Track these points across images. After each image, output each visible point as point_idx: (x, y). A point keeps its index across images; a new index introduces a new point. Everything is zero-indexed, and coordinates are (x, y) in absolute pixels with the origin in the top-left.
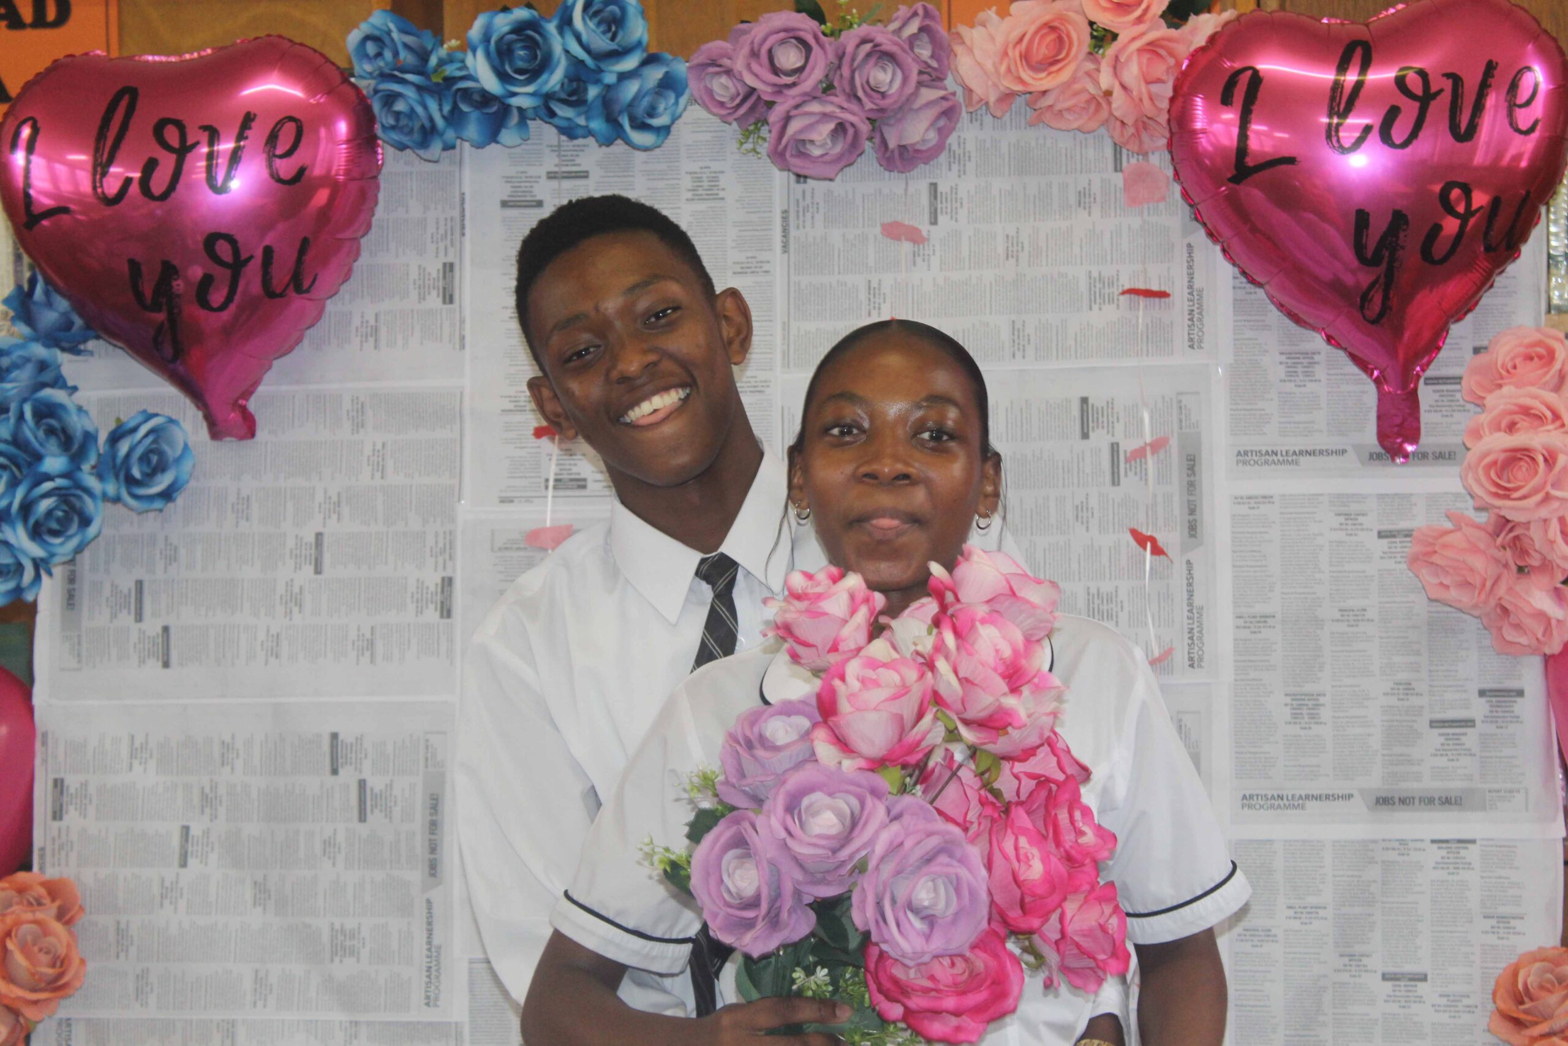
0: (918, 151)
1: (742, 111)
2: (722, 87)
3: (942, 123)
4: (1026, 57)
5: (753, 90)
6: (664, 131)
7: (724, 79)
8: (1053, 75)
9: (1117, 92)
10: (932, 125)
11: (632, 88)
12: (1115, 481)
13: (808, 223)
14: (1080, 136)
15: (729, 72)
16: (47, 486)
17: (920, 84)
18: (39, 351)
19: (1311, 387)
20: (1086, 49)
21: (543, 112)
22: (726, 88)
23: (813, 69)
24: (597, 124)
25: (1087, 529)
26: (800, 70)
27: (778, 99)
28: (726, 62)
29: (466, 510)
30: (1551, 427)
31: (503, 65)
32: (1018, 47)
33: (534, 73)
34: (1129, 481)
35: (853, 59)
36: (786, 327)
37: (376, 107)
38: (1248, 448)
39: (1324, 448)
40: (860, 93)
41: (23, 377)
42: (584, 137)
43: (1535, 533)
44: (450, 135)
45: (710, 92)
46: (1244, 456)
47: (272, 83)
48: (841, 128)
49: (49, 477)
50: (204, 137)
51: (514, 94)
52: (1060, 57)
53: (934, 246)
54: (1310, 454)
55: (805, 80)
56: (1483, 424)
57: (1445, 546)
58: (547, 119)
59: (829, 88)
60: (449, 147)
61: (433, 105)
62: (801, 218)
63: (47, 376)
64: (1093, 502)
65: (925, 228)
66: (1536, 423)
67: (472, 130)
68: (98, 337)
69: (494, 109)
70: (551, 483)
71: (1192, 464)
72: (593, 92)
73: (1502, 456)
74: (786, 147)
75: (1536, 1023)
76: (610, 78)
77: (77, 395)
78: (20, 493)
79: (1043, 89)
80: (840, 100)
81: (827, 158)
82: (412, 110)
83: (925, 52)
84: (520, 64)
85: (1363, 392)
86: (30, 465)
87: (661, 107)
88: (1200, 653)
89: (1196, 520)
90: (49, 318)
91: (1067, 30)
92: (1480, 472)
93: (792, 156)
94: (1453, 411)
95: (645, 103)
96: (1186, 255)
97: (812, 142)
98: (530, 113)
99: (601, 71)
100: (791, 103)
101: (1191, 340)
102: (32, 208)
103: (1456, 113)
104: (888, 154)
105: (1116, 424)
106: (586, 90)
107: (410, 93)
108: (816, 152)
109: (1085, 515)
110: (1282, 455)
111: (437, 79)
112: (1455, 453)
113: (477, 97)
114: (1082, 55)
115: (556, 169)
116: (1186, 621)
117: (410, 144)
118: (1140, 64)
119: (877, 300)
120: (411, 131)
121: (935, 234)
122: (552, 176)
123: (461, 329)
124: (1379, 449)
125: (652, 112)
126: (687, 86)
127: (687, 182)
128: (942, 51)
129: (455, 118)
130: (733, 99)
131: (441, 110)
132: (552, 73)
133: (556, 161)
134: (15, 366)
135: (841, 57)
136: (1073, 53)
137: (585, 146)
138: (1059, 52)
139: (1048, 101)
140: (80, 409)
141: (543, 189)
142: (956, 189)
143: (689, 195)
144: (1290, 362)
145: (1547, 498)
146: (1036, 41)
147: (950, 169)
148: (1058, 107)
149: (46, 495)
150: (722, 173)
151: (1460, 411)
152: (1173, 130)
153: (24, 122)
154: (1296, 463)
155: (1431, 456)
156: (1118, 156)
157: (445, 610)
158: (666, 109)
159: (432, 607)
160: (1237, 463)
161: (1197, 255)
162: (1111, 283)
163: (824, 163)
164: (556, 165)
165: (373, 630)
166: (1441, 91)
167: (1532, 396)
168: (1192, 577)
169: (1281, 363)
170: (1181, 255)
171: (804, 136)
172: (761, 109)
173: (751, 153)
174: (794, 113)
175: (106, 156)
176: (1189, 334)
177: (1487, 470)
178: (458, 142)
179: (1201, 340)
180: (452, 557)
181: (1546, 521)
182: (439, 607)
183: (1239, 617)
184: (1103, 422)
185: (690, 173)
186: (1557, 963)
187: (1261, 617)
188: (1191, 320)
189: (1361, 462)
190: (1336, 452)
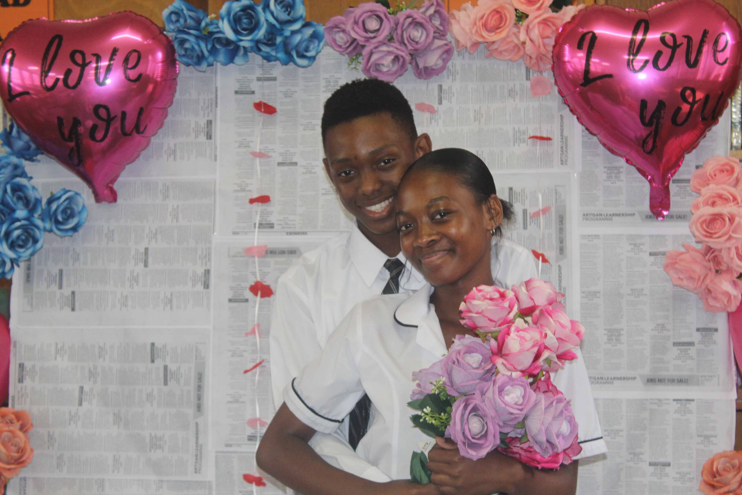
0: (433, 69)
1: (350, 49)
2: (341, 38)
3: (445, 56)
4: (485, 25)
5: (355, 40)
6: (313, 58)
7: (341, 34)
8: (498, 34)
9: (528, 42)
10: (440, 57)
11: (297, 38)
12: (525, 227)
14: (510, 63)
15: (344, 31)
16: (18, 224)
17: (434, 38)
18: (14, 160)
19: (618, 183)
20: (513, 22)
21: (255, 49)
22: (342, 38)
23: (384, 30)
24: (281, 55)
26: (378, 30)
27: (367, 44)
28: (342, 26)
29: (217, 237)
30: (732, 204)
31: (236, 26)
32: (481, 21)
33: (251, 30)
34: (531, 227)
35: (403, 25)
37: (176, 45)
38: (588, 212)
39: (624, 212)
40: (406, 42)
41: (7, 172)
42: (275, 61)
43: (724, 254)
44: (211, 59)
45: (335, 41)
46: (586, 216)
47: (126, 34)
48: (397, 58)
49: (18, 220)
50: (94, 59)
51: (241, 40)
52: (501, 25)
53: (440, 115)
54: (618, 216)
55: (380, 35)
56: (700, 202)
57: (680, 260)
58: (257, 52)
59: (391, 39)
60: (210, 65)
61: (203, 45)
63: (19, 172)
64: (515, 237)
65: (436, 106)
66: (725, 202)
67: (221, 57)
68: (42, 154)
69: (232, 47)
70: (257, 225)
71: (561, 219)
72: (279, 40)
73: (709, 218)
74: (370, 67)
75: (721, 487)
76: (287, 33)
77: (32, 181)
78: (4, 227)
79: (493, 40)
80: (397, 45)
81: (390, 72)
82: (193, 48)
83: (437, 23)
84: (244, 26)
85: (643, 187)
86: (9, 214)
87: (311, 47)
89: (563, 246)
90: (19, 144)
91: (505, 13)
92: (698, 225)
93: (373, 71)
94: (686, 195)
95: (304, 45)
96: (560, 120)
97: (383, 65)
98: (249, 49)
99: (283, 30)
100: (372, 46)
101: (562, 161)
102: (12, 92)
103: (689, 54)
104: (419, 71)
105: (526, 200)
106: (275, 39)
107: (192, 39)
108: (385, 69)
110: (604, 215)
111: (205, 33)
112: (686, 216)
113: (224, 41)
114: (512, 25)
115: (261, 76)
117: (191, 63)
118: (539, 29)
120: (192, 58)
121: (441, 109)
122: (259, 79)
123: (215, 151)
124: (650, 213)
125: (307, 50)
126: (323, 37)
127: (323, 83)
128: (445, 22)
129: (213, 51)
130: (345, 44)
131: (207, 47)
132: (260, 30)
133: (261, 72)
134: (3, 167)
135: (397, 24)
136: (507, 24)
137: (275, 65)
138: (500, 23)
139: (495, 46)
140: (34, 188)
141: (255, 86)
142: (451, 88)
143: (324, 89)
144: (609, 171)
145: (730, 238)
146: (490, 18)
147: (448, 78)
148: (500, 49)
149: (17, 228)
150: (340, 78)
151: (689, 196)
152: (555, 61)
153: (8, 51)
154: (611, 219)
155: (675, 217)
156: (528, 73)
157: (206, 285)
158: (313, 48)
159: (200, 283)
160: (583, 219)
161: (565, 120)
162: (524, 133)
163: (389, 75)
164: (261, 74)
165: (172, 294)
166: (682, 44)
167: (724, 189)
168: (561, 273)
169: (604, 172)
170: (557, 120)
171: (379, 62)
172: (359, 48)
173: (354, 69)
174: (374, 51)
175: (47, 68)
176: (561, 158)
177: (702, 224)
178: (215, 63)
179: (566, 161)
180: (209, 260)
181: (729, 249)
182: (203, 283)
183: (583, 292)
184: (519, 199)
185: (325, 79)
186: (732, 458)
187: (594, 292)
188: (562, 151)
189: (642, 220)
190: (630, 215)
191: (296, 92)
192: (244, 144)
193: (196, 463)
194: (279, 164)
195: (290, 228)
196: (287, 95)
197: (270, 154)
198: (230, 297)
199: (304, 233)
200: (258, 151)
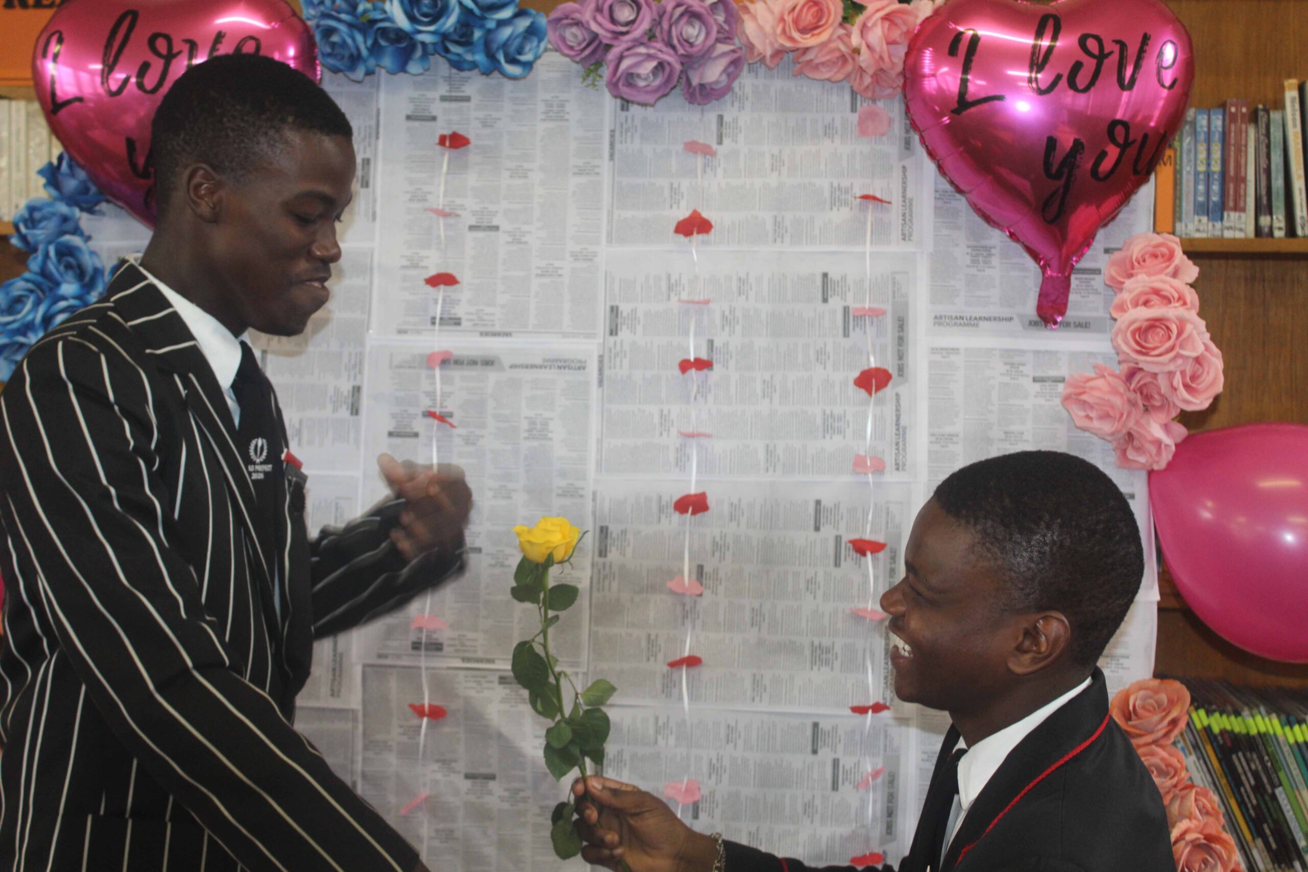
0: (712, 89)
1: (587, 52)
2: (573, 35)
3: (731, 69)
4: (796, 22)
5: (595, 36)
6: (528, 65)
7: (574, 30)
8: (816, 37)
9: (864, 49)
10: (725, 70)
11: (506, 32)
12: (846, 334)
13: (629, 140)
14: (828, 84)
15: (578, 24)
16: (63, 304)
17: (718, 40)
18: (63, 208)
19: (988, 272)
20: (840, 19)
21: (440, 49)
22: (575, 36)
23: (642, 20)
24: (480, 58)
25: (825, 368)
26: (632, 22)
27: (615, 43)
28: (577, 16)
29: (373, 337)
30: (1177, 304)
31: (412, 9)
32: (791, 14)
33: (435, 19)
34: (855, 334)
35: (671, 18)
36: (610, 213)
37: (318, 38)
38: (943, 314)
39: (997, 315)
40: (675, 42)
41: (51, 226)
42: (470, 70)
43: (1162, 382)
44: (372, 62)
45: (563, 39)
46: (939, 320)
47: (239, 16)
48: (661, 66)
49: (64, 298)
50: (186, 48)
51: (420, 32)
52: (821, 23)
53: (719, 160)
54: (987, 320)
55: (636, 29)
56: (1126, 301)
57: (1092, 388)
58: (443, 54)
59: (650, 36)
60: (369, 73)
61: (359, 38)
62: (624, 136)
63: (69, 226)
64: (830, 348)
65: (715, 146)
66: (1165, 301)
67: (388, 61)
68: (108, 201)
69: (403, 45)
70: (438, 321)
71: (901, 324)
72: (477, 34)
73: (1145, 324)
74: (618, 80)
75: (1141, 736)
76: (491, 25)
77: (90, 243)
78: (41, 310)
79: (806, 46)
80: (659, 45)
81: (648, 89)
82: (344, 42)
83: (721, 18)
84: (425, 10)
85: (1025, 277)
86: (51, 289)
87: (527, 48)
88: (904, 460)
89: (903, 364)
90: (71, 185)
91: (827, 4)
92: (1129, 335)
93: (623, 85)
94: (1089, 293)
95: (517, 43)
96: (901, 173)
97: (639, 76)
98: (430, 49)
99: (483, 18)
100: (624, 46)
101: (903, 234)
102: (57, 98)
103: (1122, 69)
104: (691, 90)
105: (848, 293)
106: (472, 34)
107: (343, 28)
108: (642, 84)
109: (823, 357)
110: (967, 319)
111: (364, 20)
112: (1090, 323)
113: (392, 36)
114: (836, 24)
115: (447, 94)
116: (894, 436)
117: (342, 67)
118: (883, 28)
119: (677, 197)
120: (343, 58)
121: (721, 150)
122: (444, 99)
123: (374, 206)
124: (1037, 318)
125: (520, 51)
126: (545, 34)
127: (541, 107)
128: (733, 18)
129: (375, 50)
130: (579, 44)
131: (365, 42)
132: (448, 17)
133: (447, 88)
134: (44, 218)
135: (661, 16)
136: (830, 22)
137: (469, 78)
138: (820, 19)
139: (809, 56)
140: (93, 253)
141: (437, 108)
142: (737, 119)
143: (543, 117)
144: (974, 253)
145: (1178, 356)
146: (805, 10)
147: (733, 105)
148: (818, 61)
149: (62, 311)
150: (568, 101)
151: (1093, 293)
152: (907, 76)
153: (52, 34)
154: (977, 325)
155: (1072, 325)
156: (854, 101)
157: (354, 409)
158: (530, 50)
159: (345, 407)
160: (935, 324)
161: (908, 174)
162: (847, 191)
163: (647, 92)
164: (447, 91)
165: (301, 422)
166: (1111, 53)
167: (1164, 282)
168: (899, 405)
169: (968, 254)
170: (897, 174)
171: (633, 71)
172: (600, 52)
173: (591, 86)
174: (626, 54)
175: (111, 59)
176: (902, 230)
177: (1133, 334)
178: (377, 69)
179: (910, 235)
180: (361, 372)
181: (1171, 374)
182: (350, 407)
183: (933, 435)
184: (838, 291)
185: (544, 101)
186: (1156, 691)
187: (949, 435)
188: (904, 220)
189: (1024, 327)
190: (1006, 319)
191: (499, 119)
192: (418, 197)
193: (333, 680)
194: (472, 228)
195: (486, 325)
196: (485, 124)
197: (459, 212)
198: (392, 429)
199: (507, 334)
200: (440, 207)
